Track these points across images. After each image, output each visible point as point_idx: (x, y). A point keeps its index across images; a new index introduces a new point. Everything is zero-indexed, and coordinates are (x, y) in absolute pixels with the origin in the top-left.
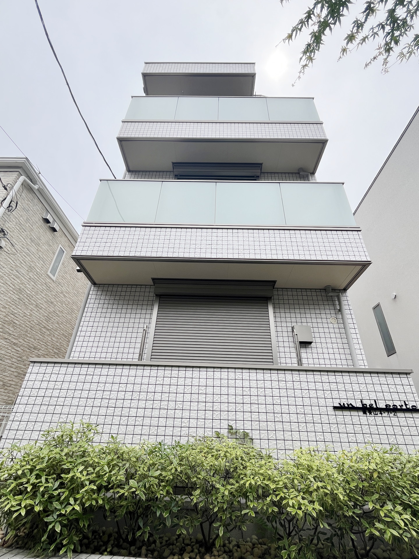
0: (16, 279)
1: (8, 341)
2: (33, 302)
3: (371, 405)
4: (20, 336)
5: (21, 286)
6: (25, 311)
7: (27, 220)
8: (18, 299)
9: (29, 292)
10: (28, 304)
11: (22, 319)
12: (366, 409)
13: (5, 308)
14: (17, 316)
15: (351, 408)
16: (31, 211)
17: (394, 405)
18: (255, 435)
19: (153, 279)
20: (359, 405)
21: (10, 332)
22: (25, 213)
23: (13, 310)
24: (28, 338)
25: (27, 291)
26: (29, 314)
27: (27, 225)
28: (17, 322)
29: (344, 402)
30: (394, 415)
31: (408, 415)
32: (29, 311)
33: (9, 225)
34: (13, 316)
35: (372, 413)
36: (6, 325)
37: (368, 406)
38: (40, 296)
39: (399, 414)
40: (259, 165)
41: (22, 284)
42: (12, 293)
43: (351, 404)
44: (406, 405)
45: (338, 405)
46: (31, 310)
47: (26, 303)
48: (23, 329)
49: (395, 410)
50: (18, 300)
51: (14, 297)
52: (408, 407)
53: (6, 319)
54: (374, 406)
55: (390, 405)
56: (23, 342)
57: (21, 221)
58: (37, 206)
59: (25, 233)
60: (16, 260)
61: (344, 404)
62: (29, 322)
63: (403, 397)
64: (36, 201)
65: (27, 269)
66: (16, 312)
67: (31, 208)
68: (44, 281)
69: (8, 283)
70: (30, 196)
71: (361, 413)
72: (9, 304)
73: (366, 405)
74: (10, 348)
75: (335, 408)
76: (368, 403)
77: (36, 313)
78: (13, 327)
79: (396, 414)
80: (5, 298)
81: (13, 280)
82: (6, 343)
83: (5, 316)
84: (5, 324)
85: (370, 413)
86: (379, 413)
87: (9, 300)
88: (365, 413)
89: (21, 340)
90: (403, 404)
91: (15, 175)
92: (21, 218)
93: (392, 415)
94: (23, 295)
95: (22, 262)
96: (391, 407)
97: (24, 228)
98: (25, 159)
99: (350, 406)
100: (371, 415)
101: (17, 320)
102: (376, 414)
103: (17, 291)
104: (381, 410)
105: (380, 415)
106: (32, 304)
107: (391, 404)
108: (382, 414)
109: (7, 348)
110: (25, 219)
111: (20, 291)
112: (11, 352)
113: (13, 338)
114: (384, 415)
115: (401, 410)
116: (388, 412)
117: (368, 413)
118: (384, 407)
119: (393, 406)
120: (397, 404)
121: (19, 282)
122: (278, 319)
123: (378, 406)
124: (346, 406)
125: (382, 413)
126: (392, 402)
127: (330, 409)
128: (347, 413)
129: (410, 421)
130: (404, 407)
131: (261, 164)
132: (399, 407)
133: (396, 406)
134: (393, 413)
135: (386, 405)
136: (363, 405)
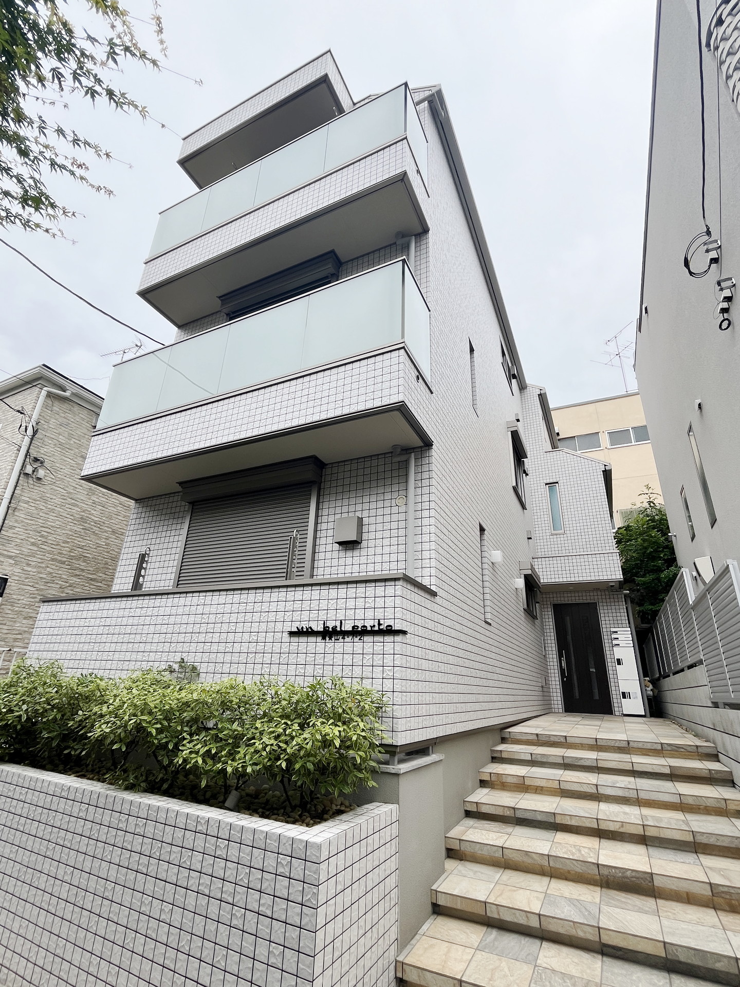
0: (73, 508)
1: (81, 577)
2: (106, 528)
3: (334, 628)
4: (97, 570)
5: (83, 514)
6: (97, 541)
7: (70, 436)
8: (83, 529)
10: (101, 533)
11: (95, 550)
12: (328, 633)
13: (67, 542)
14: (88, 549)
15: (310, 633)
16: (73, 424)
17: (364, 626)
18: (203, 668)
19: (180, 483)
20: (321, 628)
21: (82, 567)
22: (63, 428)
23: (79, 543)
24: (111, 571)
25: (93, 518)
26: (104, 544)
27: (72, 442)
28: (88, 555)
29: (305, 625)
30: (360, 639)
31: (378, 638)
32: (104, 540)
33: (45, 450)
34: (80, 550)
35: (333, 639)
36: (74, 561)
37: (330, 630)
38: (117, 520)
39: (368, 639)
40: (331, 255)
41: (83, 512)
42: (72, 524)
43: (311, 628)
44: (379, 624)
45: (296, 630)
46: (106, 539)
47: (96, 532)
48: (100, 562)
49: (358, 632)
50: (83, 531)
51: (76, 528)
52: (381, 627)
53: (72, 554)
54: (338, 629)
55: (358, 627)
56: (104, 576)
57: (61, 440)
58: (80, 415)
59: (72, 452)
60: (67, 487)
61: (302, 627)
62: (108, 552)
63: (379, 614)
64: (76, 408)
65: (86, 493)
66: (83, 544)
67: (72, 420)
68: (117, 502)
69: (63, 514)
70: (66, 406)
71: (319, 639)
72: (71, 537)
73: (329, 627)
74: (87, 585)
75: (292, 634)
76: (331, 625)
77: (115, 541)
78: (84, 561)
79: (362, 638)
80: (63, 532)
81: (70, 510)
82: (79, 580)
83: (70, 552)
84: (72, 559)
85: (330, 639)
86: (341, 637)
87: (71, 533)
88: (324, 638)
89: (101, 575)
90: (376, 625)
91: (36, 390)
92: (60, 437)
93: (356, 639)
94: (89, 524)
95: (77, 486)
96: (360, 629)
97: (68, 446)
98: (39, 368)
99: (310, 630)
100: (330, 641)
101: (88, 553)
102: (337, 640)
103: (78, 521)
104: (345, 634)
105: (342, 640)
106: (106, 532)
107: (360, 624)
108: (344, 638)
109: (83, 585)
110: (66, 435)
111: (83, 520)
112: (89, 589)
113: (89, 573)
114: (347, 639)
115: (373, 633)
116: (353, 636)
117: (327, 639)
118: (351, 629)
119: (362, 627)
120: (369, 624)
121: (79, 510)
122: (325, 512)
123: (343, 629)
124: (305, 630)
125: (346, 637)
126: (363, 622)
127: (286, 635)
128: (303, 639)
129: (378, 647)
130: (376, 628)
131: (333, 252)
132: (369, 628)
133: (366, 627)
134: (359, 637)
135: (353, 627)
136: (324, 628)
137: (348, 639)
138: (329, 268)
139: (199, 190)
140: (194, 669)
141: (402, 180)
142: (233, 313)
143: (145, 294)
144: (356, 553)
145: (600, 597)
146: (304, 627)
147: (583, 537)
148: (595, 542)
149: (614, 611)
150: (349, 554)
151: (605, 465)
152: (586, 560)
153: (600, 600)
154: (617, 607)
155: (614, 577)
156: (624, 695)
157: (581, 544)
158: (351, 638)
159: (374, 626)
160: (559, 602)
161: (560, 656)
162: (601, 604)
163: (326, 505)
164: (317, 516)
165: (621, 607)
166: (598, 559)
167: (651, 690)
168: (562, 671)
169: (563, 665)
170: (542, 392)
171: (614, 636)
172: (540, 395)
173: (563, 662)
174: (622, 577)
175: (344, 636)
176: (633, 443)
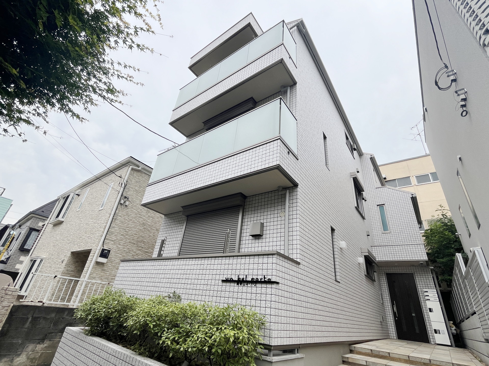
0: (140, 219)
1: (142, 251)
2: (153, 228)
3: (243, 279)
4: (149, 248)
5: (144, 221)
6: (150, 234)
7: (140, 187)
9: (150, 224)
10: (151, 230)
11: (148, 238)
12: (240, 282)
13: (136, 234)
14: (145, 237)
16: (142, 181)
17: (257, 279)
19: (182, 207)
21: (142, 246)
22: (138, 183)
25: (148, 223)
26: (152, 235)
27: (141, 189)
28: (145, 241)
29: (229, 277)
30: (255, 286)
31: (264, 285)
32: (152, 234)
33: (130, 193)
34: (142, 238)
35: (242, 285)
36: (139, 243)
37: (241, 280)
39: (259, 285)
41: (144, 220)
42: (139, 226)
43: (232, 278)
44: (265, 278)
45: (225, 279)
47: (149, 230)
48: (150, 244)
49: (254, 282)
50: (143, 229)
51: (140, 228)
52: (265, 280)
53: (138, 240)
54: (245, 280)
55: (254, 279)
57: (136, 189)
58: (145, 177)
59: (140, 194)
60: (138, 209)
61: (228, 278)
62: (154, 239)
63: (265, 273)
64: (143, 175)
66: (143, 235)
67: (141, 180)
69: (135, 222)
70: (139, 174)
71: (236, 284)
73: (240, 279)
74: (144, 254)
75: (223, 281)
76: (241, 277)
78: (143, 243)
79: (256, 285)
80: (135, 229)
81: (138, 220)
82: (141, 252)
83: (137, 239)
85: (241, 285)
86: (246, 284)
87: (138, 230)
88: (238, 284)
89: (150, 250)
90: (263, 278)
91: (127, 168)
92: (136, 187)
93: (253, 286)
94: (146, 226)
95: (142, 209)
96: (255, 280)
97: (139, 191)
98: (130, 158)
99: (231, 280)
100: (241, 286)
101: (145, 240)
102: (244, 285)
103: (142, 225)
104: (248, 282)
106: (154, 230)
107: (255, 277)
108: (247, 285)
109: (142, 255)
110: (139, 186)
111: (144, 224)
113: (145, 249)
115: (261, 282)
116: (252, 284)
117: (239, 284)
118: (251, 280)
119: (256, 279)
120: (259, 277)
121: (142, 220)
122: (246, 220)
123: (247, 280)
124: (229, 279)
125: (248, 284)
126: (256, 276)
127: (220, 282)
128: (228, 284)
129: (264, 290)
130: (263, 280)
131: (252, 98)
132: (259, 280)
133: (258, 279)
134: (254, 285)
135: (252, 279)
136: (238, 279)
137: (249, 285)
138: (251, 105)
139: (197, 77)
140: (179, 296)
141: (281, 62)
142: (209, 128)
143: (172, 124)
144: (260, 241)
145: (415, 270)
146: (229, 278)
147: (402, 235)
148: (410, 238)
149: (425, 279)
150: (257, 241)
151: (412, 194)
152: (404, 248)
153: (415, 272)
154: (427, 277)
155: (422, 258)
156: (436, 331)
157: (401, 239)
158: (250, 284)
159: (262, 279)
160: (390, 272)
161: (393, 305)
162: (416, 274)
163: (246, 217)
164: (242, 222)
165: (429, 277)
166: (411, 248)
167: (455, 330)
168: (394, 314)
169: (395, 310)
170: (372, 156)
171: (426, 294)
172: (371, 158)
173: (394, 308)
174: (427, 258)
175: (247, 283)
176: (432, 182)
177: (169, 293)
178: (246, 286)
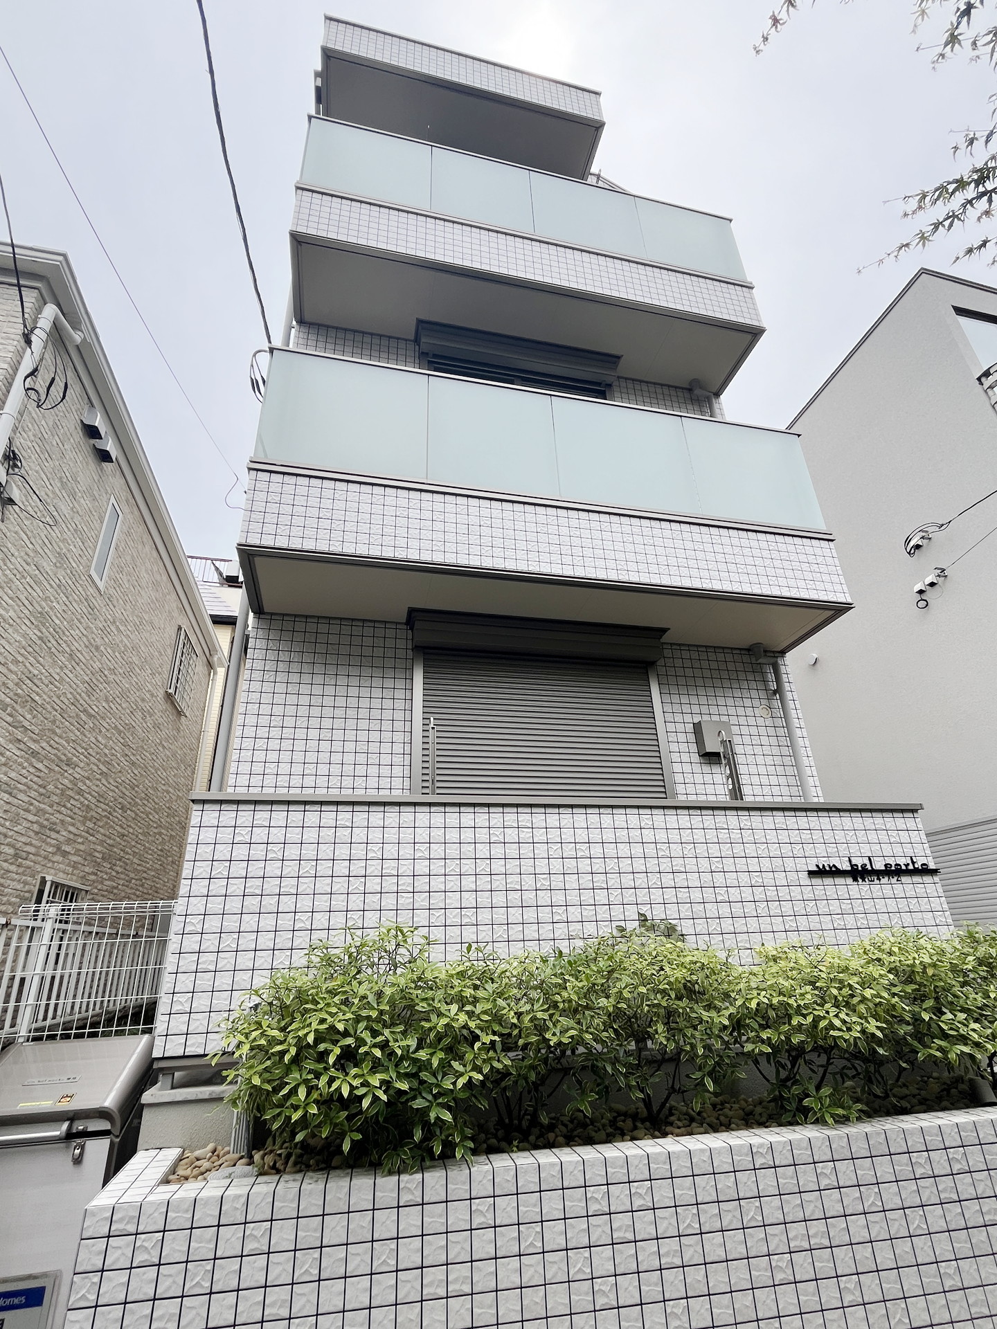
0: (35, 586)
2: (64, 645)
3: (864, 866)
4: (42, 734)
5: (43, 603)
6: (51, 671)
7: (55, 429)
8: (40, 638)
9: (57, 622)
10: (56, 653)
11: (46, 690)
12: (858, 873)
13: (16, 662)
14: (38, 683)
15: (834, 872)
17: (896, 865)
18: (686, 927)
19: (409, 611)
20: (847, 867)
21: (26, 724)
23: (31, 668)
24: (56, 739)
25: (54, 618)
26: (58, 678)
27: (54, 442)
28: (37, 698)
29: (823, 862)
31: (917, 879)
32: (58, 670)
33: (22, 441)
34: (30, 684)
35: (866, 880)
37: (860, 869)
38: (77, 631)
39: (904, 879)
41: (45, 599)
42: (28, 623)
43: (834, 865)
44: (913, 863)
45: (815, 869)
46: (61, 668)
47: (53, 650)
48: (48, 716)
50: (38, 642)
51: (31, 634)
52: (916, 866)
53: (20, 691)
54: (869, 867)
56: (48, 748)
58: (72, 391)
59: (51, 463)
60: (35, 538)
61: (824, 865)
62: (59, 697)
63: (908, 851)
65: (54, 561)
66: (36, 672)
68: (83, 593)
71: (850, 881)
72: (23, 651)
73: (857, 866)
74: (26, 764)
75: (811, 874)
76: (858, 862)
77: (71, 675)
78: (31, 711)
81: (30, 590)
84: (16, 703)
86: (876, 878)
88: (855, 880)
89: (44, 744)
90: (910, 862)
92: (44, 423)
93: (894, 880)
94: (47, 628)
95: (46, 541)
96: (893, 868)
97: (48, 449)
98: (61, 258)
99: (833, 869)
100: (864, 883)
101: (37, 694)
103: (36, 618)
105: (878, 882)
106: (64, 652)
107: (892, 861)
108: (880, 880)
110: (50, 424)
111: (42, 617)
112: (27, 774)
113: (31, 738)
120: (902, 862)
121: (41, 594)
127: (805, 876)
128: (828, 881)
129: (920, 889)
131: (620, 358)
132: (904, 867)
133: (900, 865)
134: (896, 878)
135: (886, 865)
136: (852, 866)
137: (885, 880)
142: (435, 356)
143: (300, 242)
158: (886, 878)
177: (622, 924)
178: (876, 882)
